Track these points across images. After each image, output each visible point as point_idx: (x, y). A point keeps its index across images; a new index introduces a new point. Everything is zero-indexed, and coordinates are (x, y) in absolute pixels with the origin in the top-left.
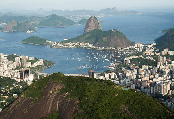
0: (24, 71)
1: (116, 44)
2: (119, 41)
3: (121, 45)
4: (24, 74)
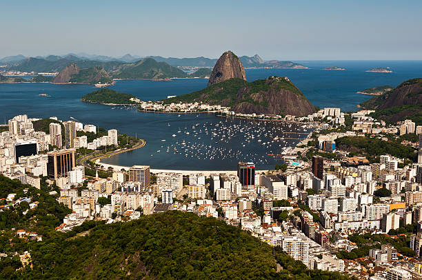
0: (58, 158)
2: (291, 102)
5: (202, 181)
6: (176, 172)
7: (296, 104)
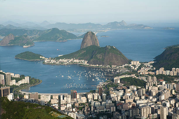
0: (3, 90)
1: (111, 62)
2: (114, 59)
3: (116, 62)
4: (3, 93)
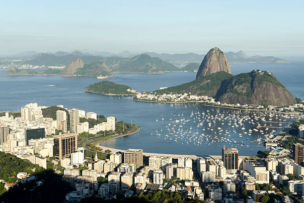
0: (63, 141)
1: (266, 99)
3: (276, 100)
5: (189, 164)
6: (166, 155)
7: (278, 96)
